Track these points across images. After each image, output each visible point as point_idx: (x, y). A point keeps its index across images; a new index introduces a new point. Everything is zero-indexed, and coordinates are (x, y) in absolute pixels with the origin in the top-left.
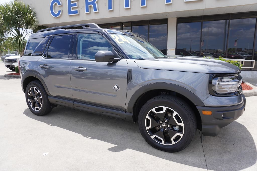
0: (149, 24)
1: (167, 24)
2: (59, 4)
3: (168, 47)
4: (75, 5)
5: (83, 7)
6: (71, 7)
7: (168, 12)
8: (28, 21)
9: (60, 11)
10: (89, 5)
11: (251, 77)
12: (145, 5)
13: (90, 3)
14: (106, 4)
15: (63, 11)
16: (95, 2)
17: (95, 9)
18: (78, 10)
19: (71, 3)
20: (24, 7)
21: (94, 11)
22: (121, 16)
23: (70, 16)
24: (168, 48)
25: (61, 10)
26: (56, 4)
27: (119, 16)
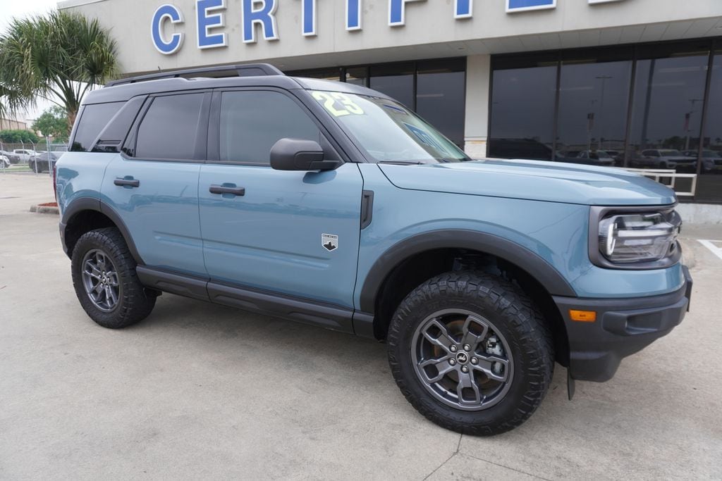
0: (416, 70)
1: (464, 73)
2: (176, 17)
3: (466, 135)
4: (217, 20)
5: (238, 26)
6: (207, 27)
7: (463, 41)
8: (94, 65)
9: (179, 36)
10: (253, 22)
11: (692, 219)
12: (400, 21)
13: (257, 16)
14: (297, 19)
15: (184, 36)
16: (269, 14)
17: (269, 33)
18: (223, 34)
19: (207, 16)
20: (85, 27)
21: (267, 36)
22: (337, 51)
23: (203, 50)
24: (465, 139)
25: (180, 34)
26: (167, 19)
27: (332, 51)
